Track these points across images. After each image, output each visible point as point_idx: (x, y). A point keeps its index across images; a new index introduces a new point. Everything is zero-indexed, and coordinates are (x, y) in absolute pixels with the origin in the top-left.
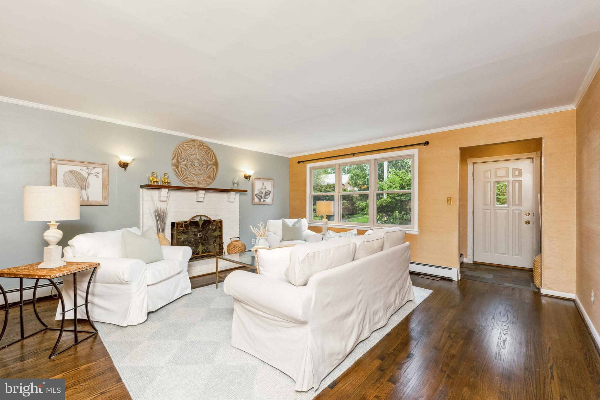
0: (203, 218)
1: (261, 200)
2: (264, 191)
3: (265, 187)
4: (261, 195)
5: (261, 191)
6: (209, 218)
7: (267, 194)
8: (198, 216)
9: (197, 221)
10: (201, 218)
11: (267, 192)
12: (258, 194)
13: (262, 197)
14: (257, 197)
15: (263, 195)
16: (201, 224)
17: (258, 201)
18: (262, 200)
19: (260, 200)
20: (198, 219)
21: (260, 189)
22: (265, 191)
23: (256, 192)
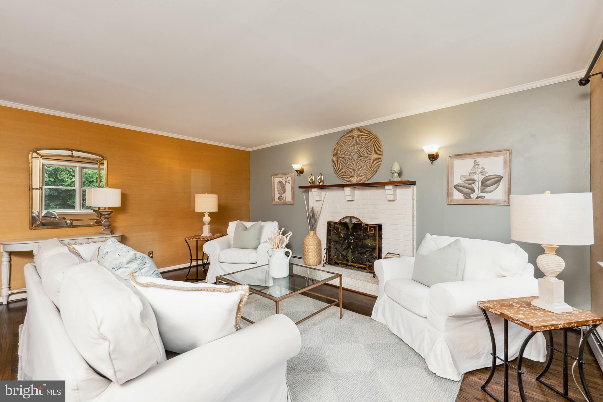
0: (354, 221)
1: (472, 195)
2: (479, 178)
3: (483, 168)
4: (470, 186)
5: (468, 178)
6: (361, 221)
7: (489, 182)
8: (348, 217)
9: (347, 223)
10: (351, 220)
11: (490, 179)
12: (462, 185)
13: (473, 190)
14: (458, 190)
15: (477, 187)
16: (350, 227)
17: (463, 198)
18: (474, 196)
19: (467, 196)
20: (347, 220)
21: (468, 174)
22: (484, 177)
23: (457, 180)
